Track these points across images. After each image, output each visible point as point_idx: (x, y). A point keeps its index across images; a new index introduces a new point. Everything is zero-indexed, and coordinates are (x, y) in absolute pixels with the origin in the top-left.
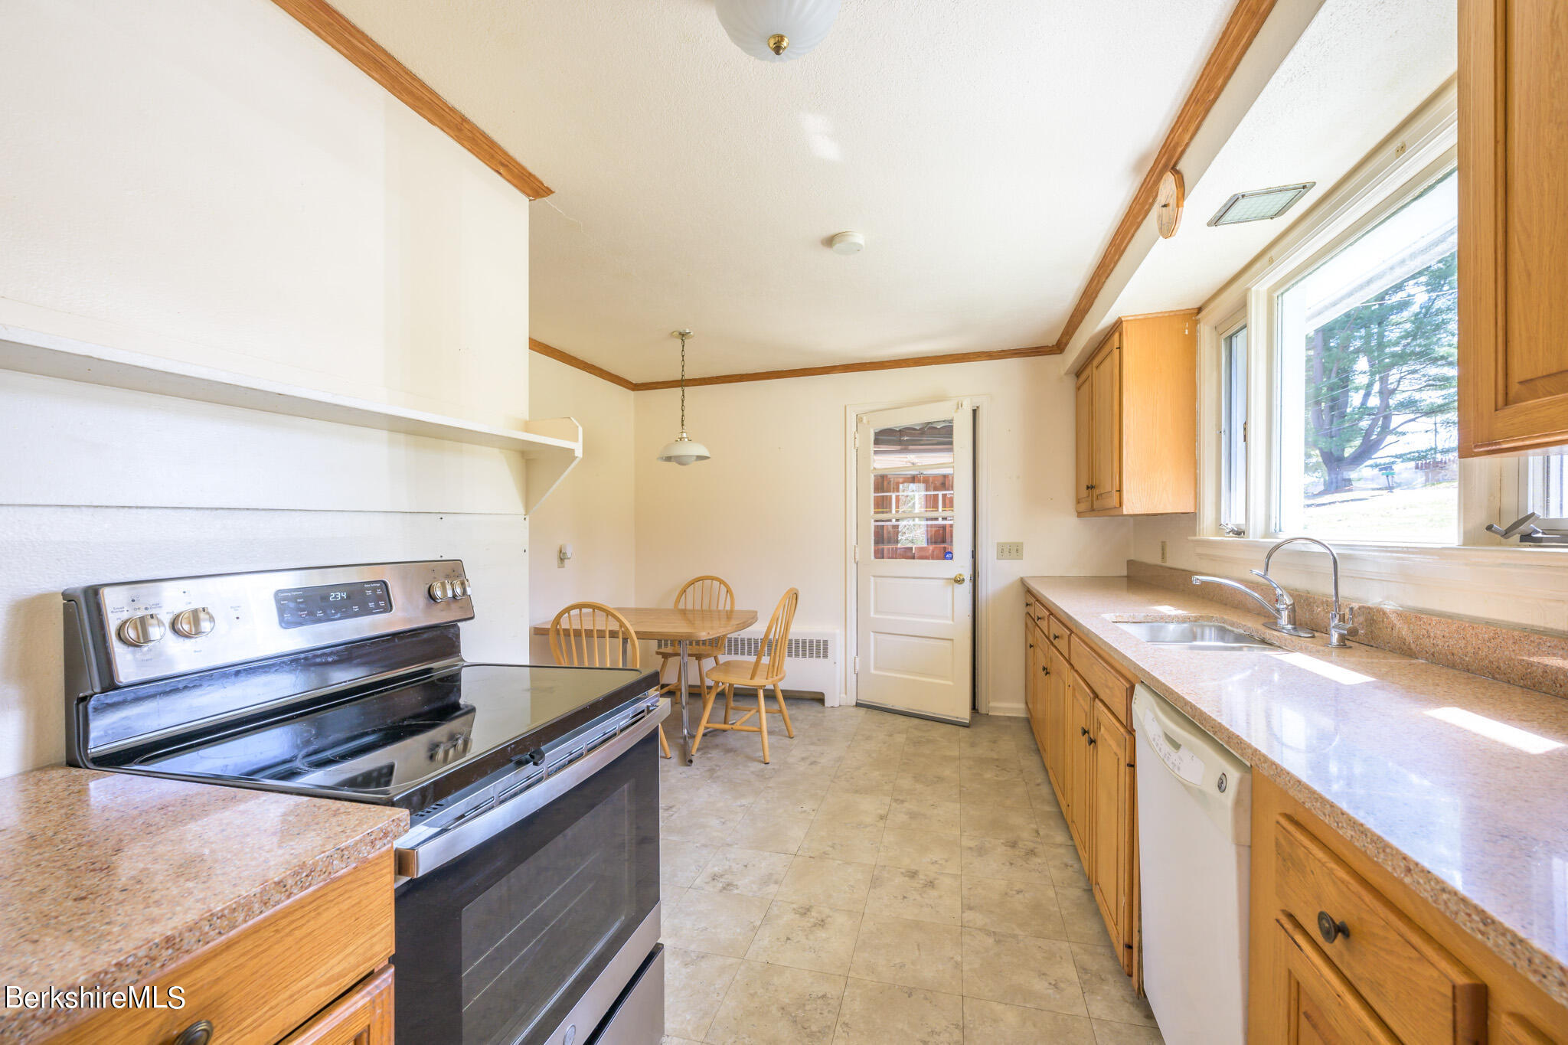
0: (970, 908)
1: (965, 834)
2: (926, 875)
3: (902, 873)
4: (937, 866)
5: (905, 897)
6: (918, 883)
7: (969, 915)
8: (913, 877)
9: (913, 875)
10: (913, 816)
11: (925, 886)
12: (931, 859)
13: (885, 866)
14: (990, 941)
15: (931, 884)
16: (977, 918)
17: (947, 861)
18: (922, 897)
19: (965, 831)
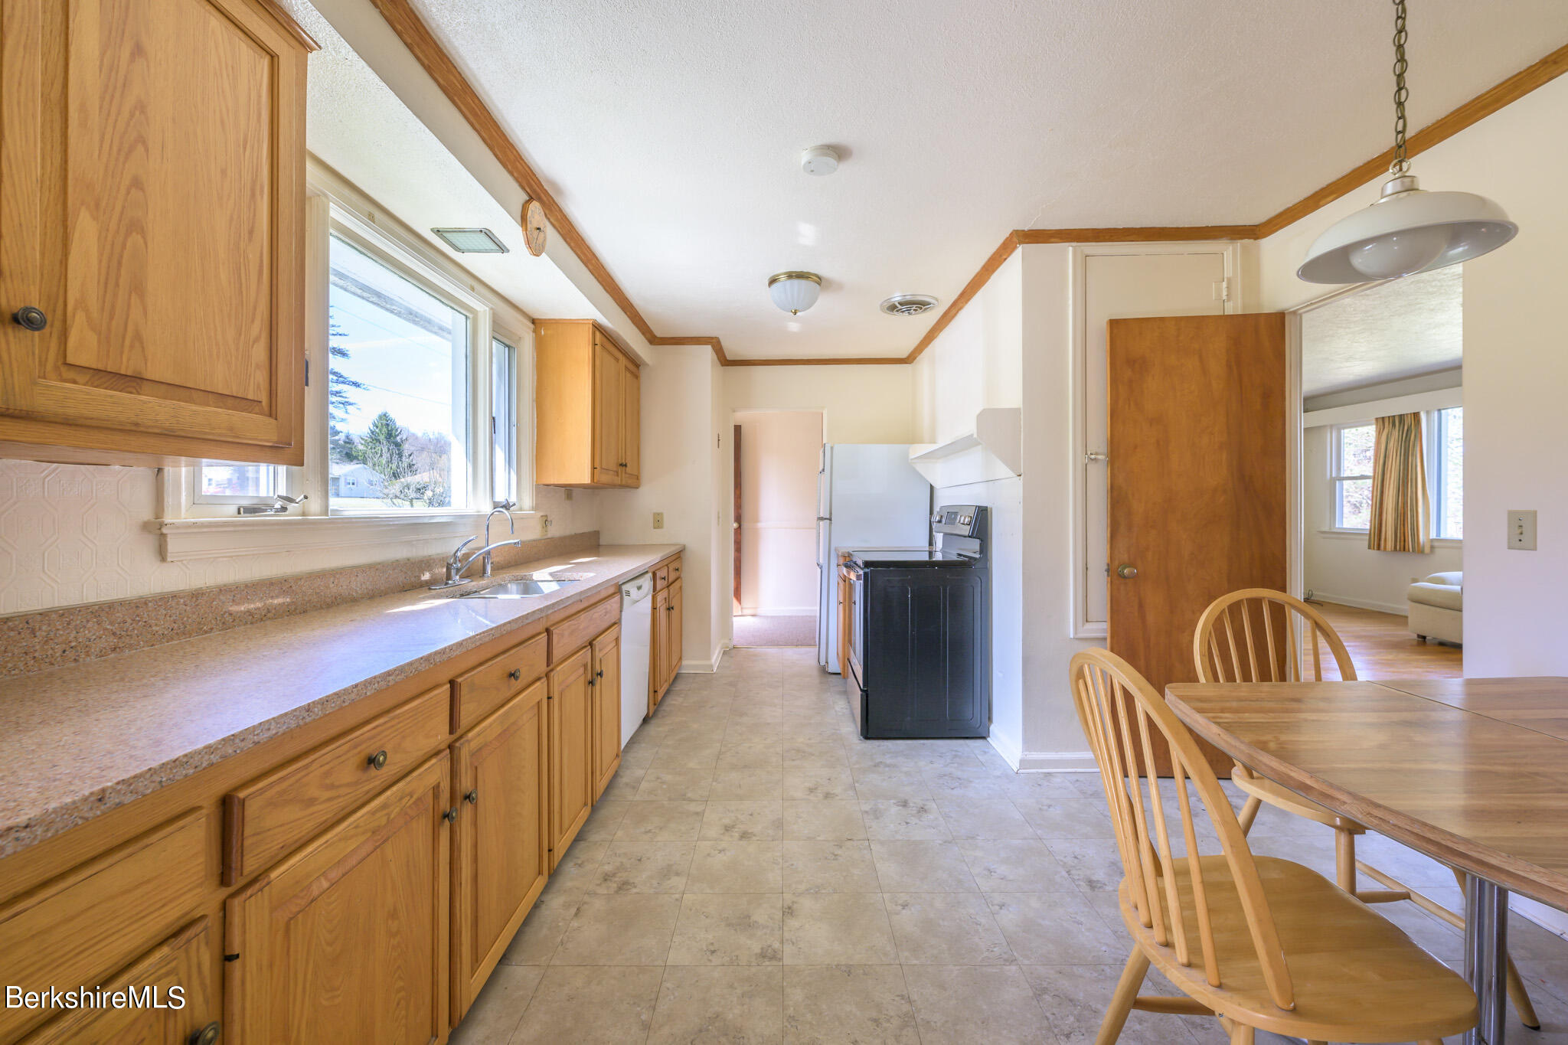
0: (697, 813)
1: (677, 896)
2: (732, 836)
3: (754, 835)
4: (720, 848)
5: (751, 815)
6: (739, 828)
7: (699, 809)
8: (744, 834)
9: (744, 836)
10: (744, 923)
11: (733, 827)
12: (725, 854)
13: (773, 840)
14: (689, 795)
15: (728, 829)
16: (693, 807)
17: (709, 855)
18: (736, 817)
19: (677, 900)
